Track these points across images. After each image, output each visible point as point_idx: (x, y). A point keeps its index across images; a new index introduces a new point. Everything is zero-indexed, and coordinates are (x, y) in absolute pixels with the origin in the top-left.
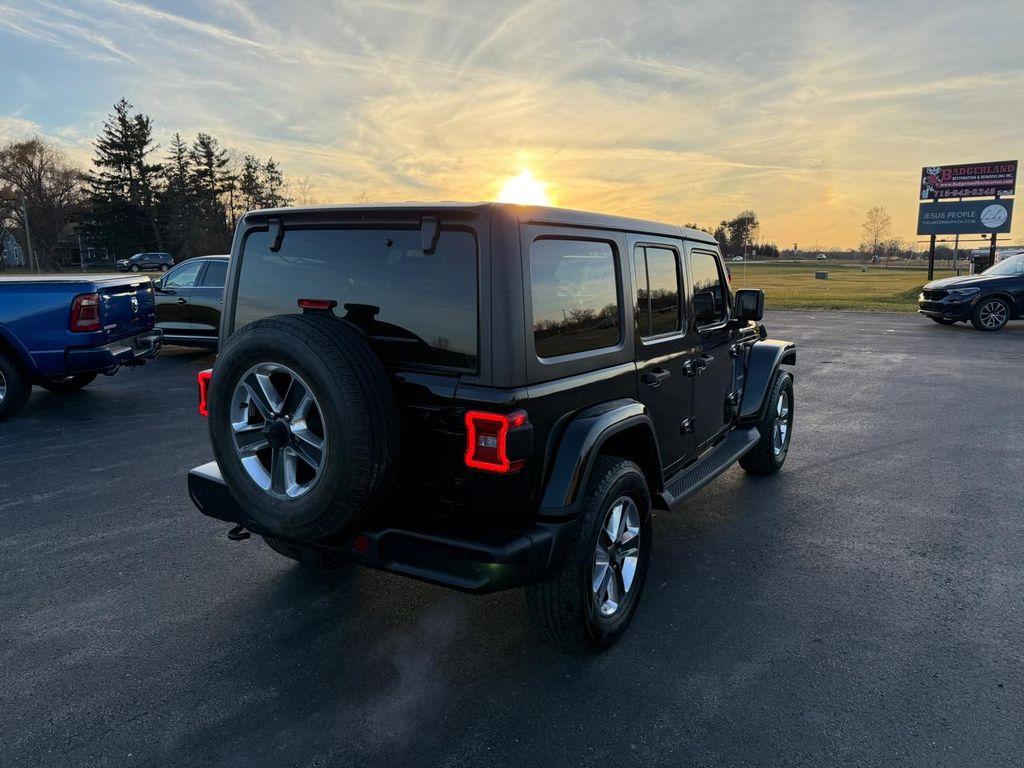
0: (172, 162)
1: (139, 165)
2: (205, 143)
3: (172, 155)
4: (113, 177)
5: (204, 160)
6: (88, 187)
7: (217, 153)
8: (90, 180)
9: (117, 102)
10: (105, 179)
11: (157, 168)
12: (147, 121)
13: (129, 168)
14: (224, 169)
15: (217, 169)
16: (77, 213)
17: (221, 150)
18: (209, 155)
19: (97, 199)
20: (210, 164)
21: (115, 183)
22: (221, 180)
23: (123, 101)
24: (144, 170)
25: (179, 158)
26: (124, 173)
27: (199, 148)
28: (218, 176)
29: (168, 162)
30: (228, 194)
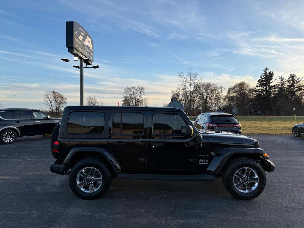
0: (279, 84)
1: (269, 86)
2: (292, 76)
3: (279, 82)
4: (262, 90)
5: (291, 82)
6: (255, 93)
7: (296, 79)
8: (255, 91)
9: (264, 69)
10: (259, 90)
11: (274, 86)
12: (273, 73)
13: (266, 87)
14: (299, 84)
15: (296, 84)
16: (252, 100)
17: (298, 78)
18: (293, 80)
19: (258, 96)
20: (293, 83)
21: (262, 91)
22: (297, 87)
23: (266, 69)
24: (270, 87)
25: (281, 83)
26: (265, 88)
27: (290, 78)
28: (296, 86)
29: (277, 84)
30: (300, 92)
